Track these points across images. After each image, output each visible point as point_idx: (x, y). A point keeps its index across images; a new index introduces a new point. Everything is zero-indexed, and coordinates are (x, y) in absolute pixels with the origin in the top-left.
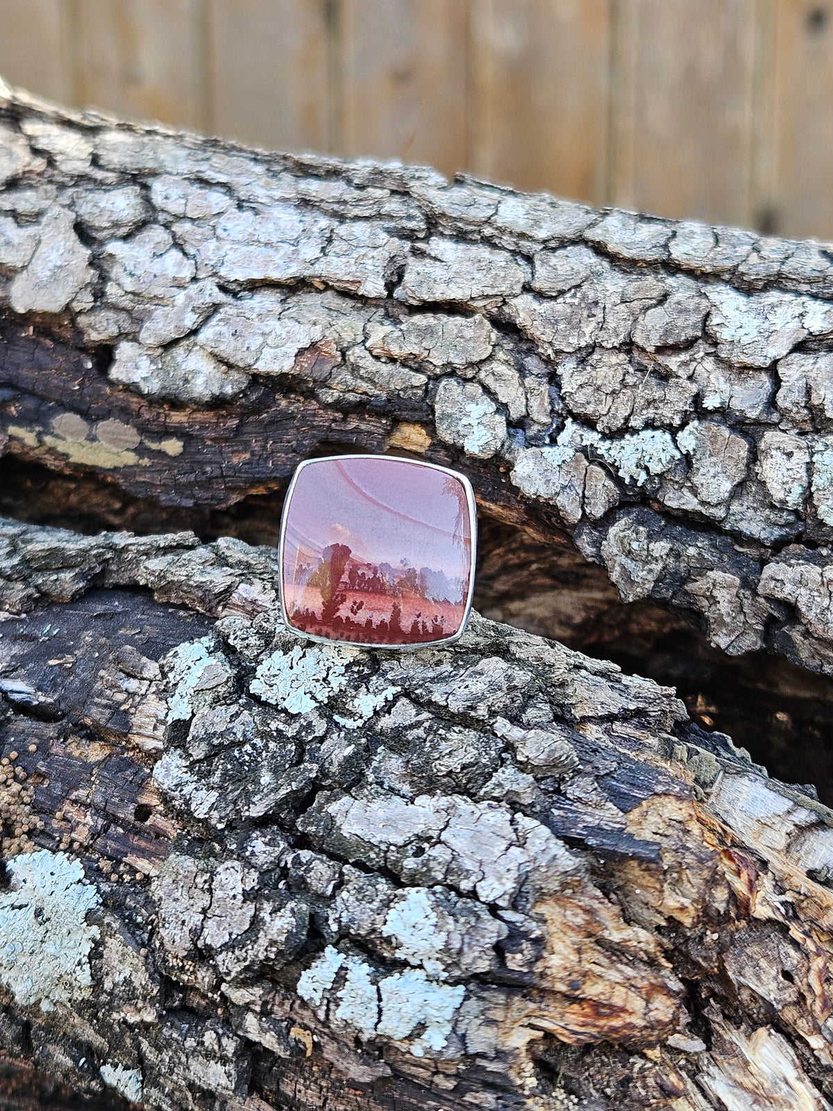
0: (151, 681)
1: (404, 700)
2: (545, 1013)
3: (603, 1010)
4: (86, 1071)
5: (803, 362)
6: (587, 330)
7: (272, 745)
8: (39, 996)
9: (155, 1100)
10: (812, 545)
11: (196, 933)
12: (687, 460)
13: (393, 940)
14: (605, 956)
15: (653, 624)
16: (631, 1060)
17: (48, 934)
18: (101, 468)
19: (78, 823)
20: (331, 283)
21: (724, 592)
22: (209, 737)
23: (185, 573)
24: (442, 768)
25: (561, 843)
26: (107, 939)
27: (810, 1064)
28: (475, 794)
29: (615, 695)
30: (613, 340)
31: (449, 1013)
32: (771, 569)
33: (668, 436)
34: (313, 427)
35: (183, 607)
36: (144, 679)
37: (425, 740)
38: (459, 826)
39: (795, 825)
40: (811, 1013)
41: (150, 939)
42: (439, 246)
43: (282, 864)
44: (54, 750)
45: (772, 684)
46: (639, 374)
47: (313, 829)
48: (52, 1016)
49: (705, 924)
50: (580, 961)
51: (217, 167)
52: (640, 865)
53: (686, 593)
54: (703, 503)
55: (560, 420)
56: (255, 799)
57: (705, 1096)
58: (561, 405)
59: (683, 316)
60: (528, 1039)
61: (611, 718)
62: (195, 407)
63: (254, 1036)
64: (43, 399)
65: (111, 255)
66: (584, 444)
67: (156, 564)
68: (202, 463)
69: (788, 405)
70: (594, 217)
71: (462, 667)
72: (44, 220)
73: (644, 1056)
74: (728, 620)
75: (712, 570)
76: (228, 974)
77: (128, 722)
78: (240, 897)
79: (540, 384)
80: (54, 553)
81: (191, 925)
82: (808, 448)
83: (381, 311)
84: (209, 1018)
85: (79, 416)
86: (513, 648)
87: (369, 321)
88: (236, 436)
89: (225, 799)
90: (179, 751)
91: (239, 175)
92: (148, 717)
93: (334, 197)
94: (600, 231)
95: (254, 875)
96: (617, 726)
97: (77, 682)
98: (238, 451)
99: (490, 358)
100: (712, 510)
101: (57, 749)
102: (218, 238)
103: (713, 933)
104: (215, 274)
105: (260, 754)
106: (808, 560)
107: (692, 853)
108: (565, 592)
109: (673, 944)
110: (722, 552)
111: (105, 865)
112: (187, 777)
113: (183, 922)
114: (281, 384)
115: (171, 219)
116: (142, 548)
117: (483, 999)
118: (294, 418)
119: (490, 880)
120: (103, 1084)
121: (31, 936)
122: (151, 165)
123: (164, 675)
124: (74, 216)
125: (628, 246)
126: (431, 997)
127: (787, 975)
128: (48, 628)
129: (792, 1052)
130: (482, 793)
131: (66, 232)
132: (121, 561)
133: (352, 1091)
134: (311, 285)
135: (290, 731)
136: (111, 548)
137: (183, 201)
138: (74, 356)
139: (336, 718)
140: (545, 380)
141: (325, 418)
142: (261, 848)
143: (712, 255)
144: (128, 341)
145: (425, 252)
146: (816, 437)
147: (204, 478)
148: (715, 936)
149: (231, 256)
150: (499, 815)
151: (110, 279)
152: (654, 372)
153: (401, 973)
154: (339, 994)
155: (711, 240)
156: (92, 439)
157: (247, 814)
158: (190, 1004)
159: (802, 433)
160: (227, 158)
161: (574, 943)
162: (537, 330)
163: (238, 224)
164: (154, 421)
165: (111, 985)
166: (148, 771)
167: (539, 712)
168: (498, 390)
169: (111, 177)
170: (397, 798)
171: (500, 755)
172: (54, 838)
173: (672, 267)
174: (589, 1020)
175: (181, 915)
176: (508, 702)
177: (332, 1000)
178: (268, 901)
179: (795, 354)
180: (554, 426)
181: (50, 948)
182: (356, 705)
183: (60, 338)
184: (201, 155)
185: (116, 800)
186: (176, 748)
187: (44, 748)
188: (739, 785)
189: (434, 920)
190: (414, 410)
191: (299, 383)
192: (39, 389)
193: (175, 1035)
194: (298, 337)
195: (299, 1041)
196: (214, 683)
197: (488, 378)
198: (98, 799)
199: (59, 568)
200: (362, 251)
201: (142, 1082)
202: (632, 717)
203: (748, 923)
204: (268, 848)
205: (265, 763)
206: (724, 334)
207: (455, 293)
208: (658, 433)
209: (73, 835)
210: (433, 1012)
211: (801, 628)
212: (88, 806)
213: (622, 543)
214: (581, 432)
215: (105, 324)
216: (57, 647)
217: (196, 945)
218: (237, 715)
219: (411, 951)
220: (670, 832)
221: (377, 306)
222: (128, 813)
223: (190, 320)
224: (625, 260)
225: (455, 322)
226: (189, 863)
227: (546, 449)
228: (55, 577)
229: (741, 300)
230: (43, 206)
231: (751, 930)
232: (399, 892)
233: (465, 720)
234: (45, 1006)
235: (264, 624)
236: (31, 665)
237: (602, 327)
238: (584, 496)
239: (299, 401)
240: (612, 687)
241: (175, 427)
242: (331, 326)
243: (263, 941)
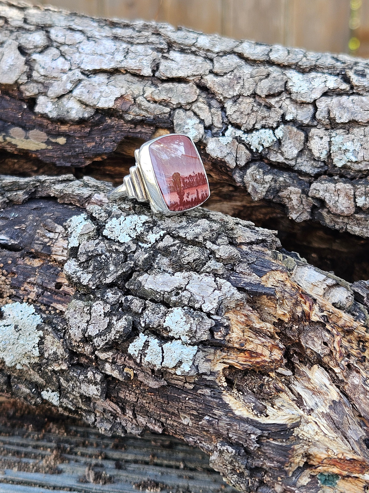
0: (59, 233)
1: (168, 236)
2: (230, 357)
3: (253, 355)
4: (35, 394)
5: (326, 100)
6: (237, 89)
7: (114, 255)
8: (16, 362)
9: (65, 404)
10: (331, 175)
11: (85, 331)
12: (279, 141)
13: (168, 328)
14: (253, 334)
15: (262, 216)
16: (264, 377)
17: (20, 336)
18: (31, 151)
19: (31, 291)
20: (129, 71)
21: (295, 195)
22: (87, 252)
23: (71, 190)
24: (186, 261)
25: (235, 288)
26: (46, 336)
27: (334, 379)
28: (199, 271)
29: (253, 234)
30: (248, 93)
31: (191, 357)
32: (314, 185)
33: (271, 132)
34: (122, 131)
35: (71, 204)
36: (56, 233)
37: (177, 251)
38: (193, 284)
39: (327, 285)
40: (335, 358)
41: (64, 336)
42: (174, 55)
43: (120, 302)
44: (19, 262)
45: (310, 243)
46: (259, 107)
47: (133, 287)
48: (21, 371)
49: (293, 322)
50: (244, 336)
51: (77, 23)
52: (267, 297)
53: (279, 197)
54: (286, 159)
55: (226, 126)
56: (108, 276)
57: (293, 393)
58: (227, 120)
59: (276, 83)
60: (223, 367)
61: (251, 243)
62: (72, 123)
63: (109, 373)
64: (6, 121)
65: (34, 60)
66: (236, 136)
67: (59, 187)
68: (74, 147)
69: (320, 118)
70: (238, 43)
71: (191, 223)
72: (5, 45)
73: (269, 376)
74: (296, 207)
75: (290, 186)
76: (99, 346)
77: (50, 250)
78: (103, 315)
79: (217, 111)
80: (14, 183)
81: (82, 328)
82: (329, 135)
83: (150, 82)
84: (89, 367)
85: (21, 129)
86: (211, 216)
87: (145, 86)
88: (89, 135)
89: (95, 277)
90: (74, 259)
91: (87, 27)
92: (59, 247)
93: (128, 35)
94: (240, 49)
95: (109, 306)
96: (254, 247)
97: (27, 235)
98: (90, 142)
99: (196, 101)
100: (290, 162)
101: (20, 262)
102: (80, 53)
103: (296, 325)
104: (79, 68)
105: (108, 259)
106: (329, 181)
107: (288, 293)
108: (225, 203)
109: (280, 330)
110: (293, 179)
111: (43, 308)
112: (78, 269)
113: (79, 327)
114: (108, 113)
115: (59, 45)
116: (52, 181)
117: (205, 351)
118: (114, 127)
119: (207, 303)
120: (43, 399)
121: (13, 337)
122: (49, 23)
123: (66, 229)
124: (18, 44)
125: (252, 55)
126: (184, 350)
127: (325, 344)
128: (13, 214)
129: (328, 374)
130: (202, 270)
131: (15, 50)
132: (43, 187)
133: (150, 394)
134: (120, 72)
135: (121, 249)
136: (38, 181)
137: (64, 38)
138: (18, 103)
139: (140, 244)
140: (220, 109)
141: (127, 127)
142: (110, 295)
143: (287, 58)
144: (43, 96)
145: (168, 58)
146: (332, 131)
147: (75, 154)
148: (297, 327)
149: (86, 60)
150: (209, 278)
151: (34, 70)
152: (265, 106)
153: (171, 342)
154: (146, 352)
155: (286, 52)
156: (27, 138)
157: (105, 282)
158: (81, 362)
159: (327, 129)
160: (81, 20)
161: (241, 329)
162: (216, 89)
163: (88, 46)
164: (54, 130)
165: (48, 355)
166: (60, 269)
167: (223, 240)
168: (200, 114)
169: (33, 28)
170: (167, 274)
171: (209, 256)
172: (20, 298)
173: (270, 63)
174: (248, 359)
175: (78, 324)
176: (211, 235)
177: (143, 354)
178: (115, 316)
179: (323, 97)
180: (224, 129)
181: (21, 342)
182: (148, 238)
183: (12, 95)
184: (70, 19)
185: (47, 281)
186: (73, 258)
187: (14, 262)
188: (304, 270)
189: (185, 320)
190: (165, 123)
191: (116, 113)
192: (4, 117)
193: (75, 375)
194: (115, 93)
195: (128, 373)
196: (88, 231)
197: (196, 109)
198: (39, 281)
199: (16, 190)
200: (141, 57)
201: (60, 397)
202: (260, 243)
203: (309, 323)
204: (114, 296)
205: (111, 262)
206: (294, 90)
207: (181, 74)
208: (267, 130)
209: (29, 296)
210: (185, 356)
211: (326, 210)
212: (34, 284)
213: (253, 176)
214: (235, 131)
215: (32, 89)
216: (18, 222)
217: (84, 336)
218: (98, 243)
219: (176, 333)
220: (278, 285)
221: (148, 80)
222: (52, 286)
223: (69, 86)
224: (251, 60)
225: (181, 86)
226: (80, 303)
227: (220, 138)
228: (15, 193)
229: (300, 76)
230: (4, 40)
231: (310, 326)
232: (170, 309)
233: (194, 243)
234: (18, 367)
235: (107, 208)
236: (7, 229)
237: (243, 87)
238: (236, 157)
239: (116, 120)
240: (252, 232)
241: (63, 132)
242: (129, 88)
243: (113, 332)
